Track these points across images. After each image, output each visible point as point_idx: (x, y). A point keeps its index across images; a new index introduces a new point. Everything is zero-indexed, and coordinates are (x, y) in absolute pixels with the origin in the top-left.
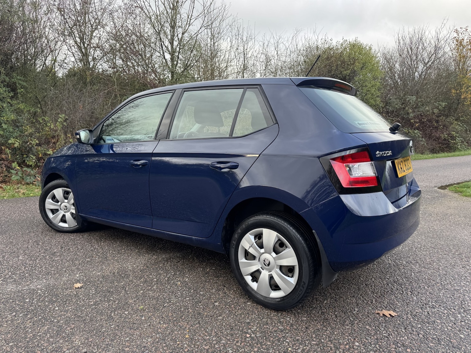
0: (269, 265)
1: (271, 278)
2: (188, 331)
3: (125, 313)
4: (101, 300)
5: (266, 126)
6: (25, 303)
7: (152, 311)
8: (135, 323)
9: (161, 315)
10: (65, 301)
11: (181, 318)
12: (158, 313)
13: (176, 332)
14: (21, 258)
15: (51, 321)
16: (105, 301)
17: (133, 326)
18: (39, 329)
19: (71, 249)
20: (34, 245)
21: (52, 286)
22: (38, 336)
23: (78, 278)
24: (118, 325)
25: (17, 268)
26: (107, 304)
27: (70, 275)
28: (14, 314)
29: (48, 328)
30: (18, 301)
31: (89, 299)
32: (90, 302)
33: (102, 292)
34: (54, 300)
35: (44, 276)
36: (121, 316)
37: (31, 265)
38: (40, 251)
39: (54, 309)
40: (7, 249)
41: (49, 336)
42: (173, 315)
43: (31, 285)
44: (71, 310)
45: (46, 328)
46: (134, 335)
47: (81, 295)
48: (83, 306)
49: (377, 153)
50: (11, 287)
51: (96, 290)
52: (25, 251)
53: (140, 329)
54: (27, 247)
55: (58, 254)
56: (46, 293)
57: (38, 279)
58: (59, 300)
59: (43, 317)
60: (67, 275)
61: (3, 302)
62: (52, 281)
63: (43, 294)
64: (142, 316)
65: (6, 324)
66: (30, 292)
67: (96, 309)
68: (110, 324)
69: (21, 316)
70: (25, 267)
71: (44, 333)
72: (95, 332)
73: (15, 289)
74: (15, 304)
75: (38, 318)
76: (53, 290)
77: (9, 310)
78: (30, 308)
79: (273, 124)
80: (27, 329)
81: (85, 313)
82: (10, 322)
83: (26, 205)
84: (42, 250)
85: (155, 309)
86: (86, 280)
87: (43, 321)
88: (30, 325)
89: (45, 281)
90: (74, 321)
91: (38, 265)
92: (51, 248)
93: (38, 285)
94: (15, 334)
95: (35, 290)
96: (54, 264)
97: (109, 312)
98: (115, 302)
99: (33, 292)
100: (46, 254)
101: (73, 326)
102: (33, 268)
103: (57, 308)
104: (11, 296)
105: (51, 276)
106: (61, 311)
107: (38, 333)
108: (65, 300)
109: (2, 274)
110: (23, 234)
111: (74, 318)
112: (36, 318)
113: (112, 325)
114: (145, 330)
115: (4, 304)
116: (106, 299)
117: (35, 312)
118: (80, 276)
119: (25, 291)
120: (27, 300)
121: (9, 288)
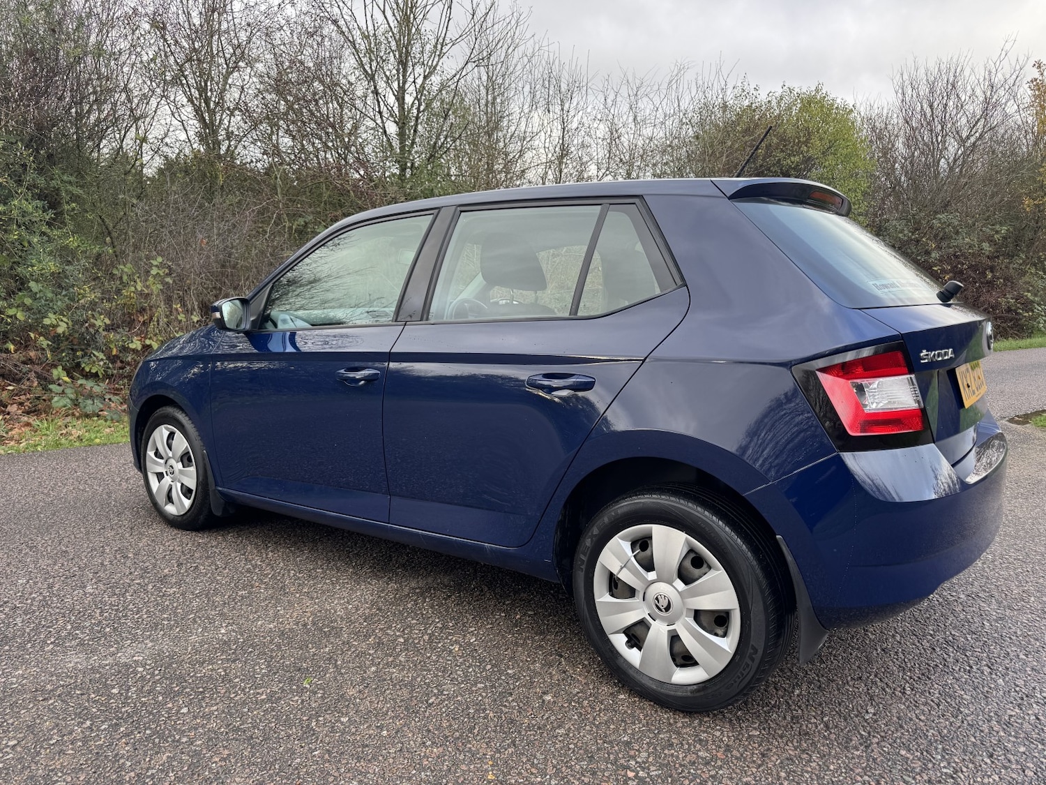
0: (668, 608)
1: (674, 638)
2: (491, 763)
3: (342, 719)
4: (283, 690)
5: (658, 292)
6: (110, 696)
7: (402, 715)
8: (367, 746)
9: (425, 726)
10: (201, 692)
11: (471, 733)
12: (417, 719)
13: (464, 767)
14: (89, 589)
15: (173, 741)
16: (292, 691)
17: (363, 752)
18: (147, 759)
19: (202, 568)
20: (116, 558)
21: (167, 657)
22: (148, 777)
23: (225, 638)
24: (328, 750)
25: (84, 615)
26: (297, 698)
27: (205, 629)
28: (88, 723)
29: (168, 757)
30: (94, 693)
31: (256, 688)
32: (258, 693)
33: (283, 670)
34: (176, 689)
35: (148, 633)
36: (333, 727)
37: (115, 606)
38: (131, 573)
39: (178, 712)
40: (57, 567)
41: (173, 778)
42: (451, 725)
43: (119, 655)
44: (216, 713)
45: (165, 758)
46: (369, 772)
47: (236, 677)
48: (244, 703)
49: (922, 354)
50: (75, 660)
51: (268, 666)
52: (97, 573)
53: (380, 758)
54: (102, 564)
55: (174, 581)
56: (157, 672)
57: (134, 638)
58: (188, 690)
59: (155, 732)
60: (200, 630)
61: (59, 696)
62: (166, 646)
63: (149, 677)
64: (381, 728)
65: (72, 749)
66: (120, 672)
67: (273, 710)
68: (310, 748)
69: (105, 729)
70: (102, 612)
71: (162, 771)
72: (277, 767)
73: (85, 664)
74: (88, 701)
75: (145, 733)
76: (170, 665)
77: (75, 714)
78: (123, 710)
79: (675, 287)
80: (122, 761)
81: (250, 720)
82: (80, 744)
83: (87, 464)
84: (136, 569)
85: (411, 712)
86: (243, 642)
87: (157, 740)
88: (128, 752)
89: (150, 645)
90: (227, 740)
91: (131, 606)
92: (155, 566)
93: (135, 653)
94: (95, 772)
95: (131, 666)
96: (167, 603)
97: (305, 718)
98: (315, 693)
99: (125, 671)
100: (146, 580)
101: (226, 752)
102: (121, 614)
103: (185, 710)
104: (76, 681)
105: (162, 633)
106: (195, 717)
107: (148, 769)
108: (201, 690)
109: (51, 627)
110: (87, 533)
111: (227, 733)
112: (139, 733)
113: (315, 750)
114: (391, 761)
115: (62, 701)
116: (294, 687)
117: (135, 719)
118: (228, 633)
119: (107, 667)
120: (115, 691)
121: (70, 662)
